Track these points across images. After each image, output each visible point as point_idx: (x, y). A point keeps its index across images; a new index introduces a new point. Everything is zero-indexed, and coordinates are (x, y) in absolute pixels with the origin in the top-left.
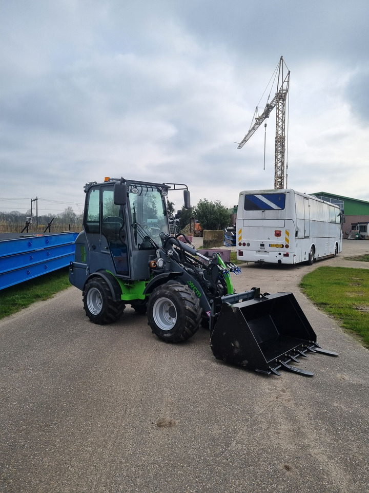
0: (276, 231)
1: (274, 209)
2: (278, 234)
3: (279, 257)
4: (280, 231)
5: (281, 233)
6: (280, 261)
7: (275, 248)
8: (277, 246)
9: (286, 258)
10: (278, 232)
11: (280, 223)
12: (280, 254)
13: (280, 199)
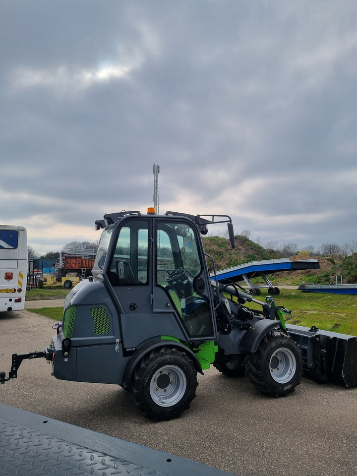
0: (6, 274)
1: (4, 248)
2: (9, 277)
3: (10, 304)
4: (12, 274)
5: (13, 275)
6: (10, 309)
7: (5, 294)
8: (7, 291)
9: (18, 304)
10: (9, 275)
11: (13, 264)
12: (11, 300)
13: (11, 237)
